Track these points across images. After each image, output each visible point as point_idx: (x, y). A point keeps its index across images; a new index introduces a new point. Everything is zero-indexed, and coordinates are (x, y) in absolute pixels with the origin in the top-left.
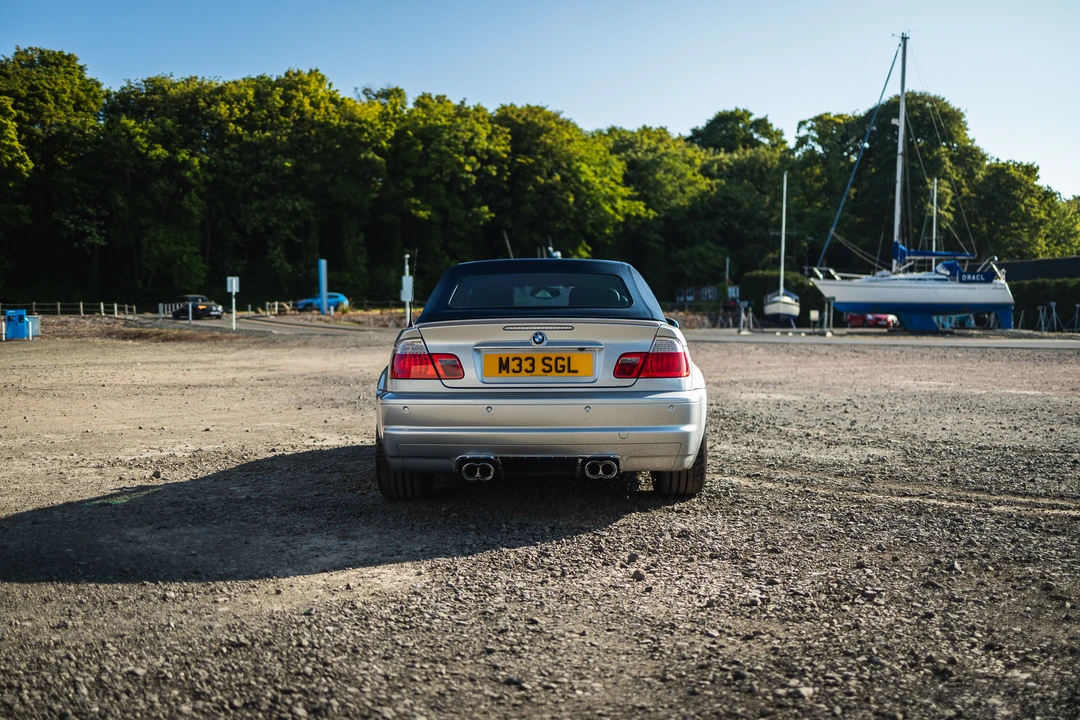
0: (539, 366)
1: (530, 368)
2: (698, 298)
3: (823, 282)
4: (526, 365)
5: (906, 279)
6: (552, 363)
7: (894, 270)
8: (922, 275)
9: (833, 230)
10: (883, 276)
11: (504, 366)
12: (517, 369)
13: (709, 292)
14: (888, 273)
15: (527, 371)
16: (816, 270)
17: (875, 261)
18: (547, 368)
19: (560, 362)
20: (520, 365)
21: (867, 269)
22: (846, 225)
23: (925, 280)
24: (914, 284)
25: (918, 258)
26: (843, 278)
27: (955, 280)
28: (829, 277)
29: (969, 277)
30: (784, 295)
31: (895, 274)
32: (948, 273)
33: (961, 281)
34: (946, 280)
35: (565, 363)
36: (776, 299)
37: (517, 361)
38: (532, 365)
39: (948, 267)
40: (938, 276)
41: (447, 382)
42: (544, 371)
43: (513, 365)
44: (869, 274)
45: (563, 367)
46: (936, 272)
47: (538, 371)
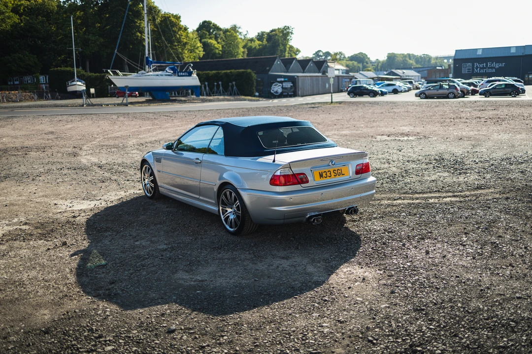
0: (333, 174)
1: (330, 175)
2: (21, 83)
3: (113, 77)
4: (328, 174)
5: (154, 75)
6: (336, 172)
7: (147, 71)
8: (160, 73)
9: (116, 50)
10: (142, 74)
11: (321, 176)
12: (326, 176)
13: (28, 79)
14: (145, 72)
15: (329, 177)
16: (109, 71)
17: (138, 66)
18: (335, 174)
19: (339, 171)
20: (326, 174)
21: (132, 70)
22: (98, 43)
23: (162, 75)
24: (157, 77)
25: (158, 65)
26: (124, 75)
27: (175, 75)
28: (116, 74)
29: (182, 74)
30: (77, 81)
31: (148, 72)
32: (172, 72)
33: (178, 76)
34: (172, 75)
35: (340, 171)
36: (74, 83)
37: (325, 173)
38: (330, 174)
39: (172, 69)
40: (167, 74)
41: (303, 185)
42: (335, 176)
43: (324, 175)
44: (135, 72)
45: (340, 173)
46: (166, 71)
47: (333, 176)
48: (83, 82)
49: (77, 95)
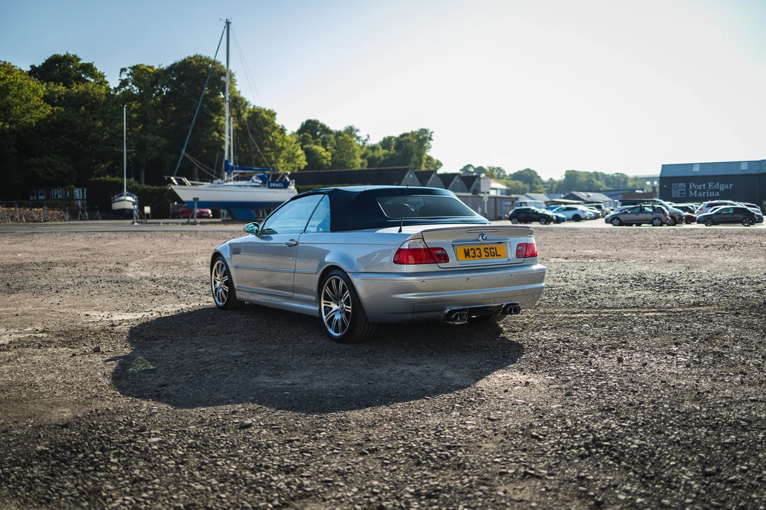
0: (483, 253)
1: (480, 255)
2: (48, 197)
3: (178, 187)
4: (477, 253)
5: (235, 186)
6: (489, 251)
7: (226, 179)
8: (244, 183)
9: (184, 150)
10: (219, 183)
11: (467, 254)
12: (474, 255)
13: (58, 193)
14: (222, 181)
15: (478, 256)
16: (172, 178)
17: (213, 173)
18: (487, 254)
19: (492, 250)
20: (474, 253)
21: (207, 178)
22: (159, 146)
23: (247, 186)
24: (240, 189)
25: (241, 171)
26: (192, 184)
27: (265, 186)
28: (181, 183)
29: (274, 185)
30: (127, 195)
31: (226, 182)
32: (261, 182)
33: (270, 187)
34: (260, 186)
35: (494, 251)
36: (123, 198)
37: (473, 251)
38: (480, 253)
39: (261, 178)
40: (254, 184)
41: (441, 265)
42: (486, 256)
43: (471, 253)
44: (208, 182)
45: (494, 253)
46: (253, 181)
47: (483, 256)
48: (135, 197)
49: (125, 214)
